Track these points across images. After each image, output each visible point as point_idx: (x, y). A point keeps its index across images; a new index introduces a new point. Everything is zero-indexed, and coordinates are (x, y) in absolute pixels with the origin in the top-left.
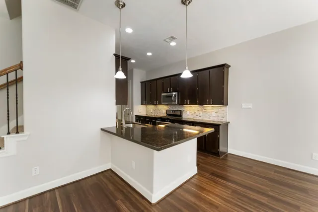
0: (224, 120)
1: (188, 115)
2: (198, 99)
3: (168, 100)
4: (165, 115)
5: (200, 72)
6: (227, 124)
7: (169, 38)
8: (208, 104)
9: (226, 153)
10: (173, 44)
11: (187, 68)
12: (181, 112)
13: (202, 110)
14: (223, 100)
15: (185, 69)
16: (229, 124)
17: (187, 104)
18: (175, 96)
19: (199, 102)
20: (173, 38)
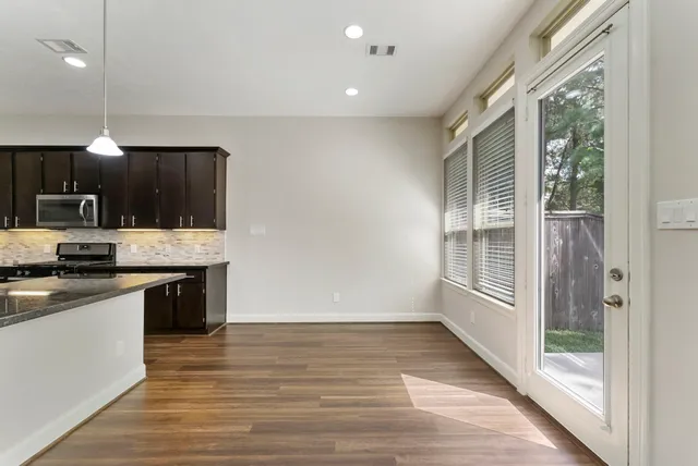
0: (219, 260)
1: (134, 254)
2: (158, 215)
3: (66, 216)
4: (55, 259)
5: (164, 154)
6: (224, 266)
7: (58, 42)
8: (183, 228)
9: (220, 324)
10: (75, 62)
11: (106, 132)
12: (112, 247)
13: (170, 242)
14: (215, 217)
15: (101, 134)
16: (228, 267)
17: (128, 226)
18: (90, 203)
19: (160, 220)
20: (72, 48)
